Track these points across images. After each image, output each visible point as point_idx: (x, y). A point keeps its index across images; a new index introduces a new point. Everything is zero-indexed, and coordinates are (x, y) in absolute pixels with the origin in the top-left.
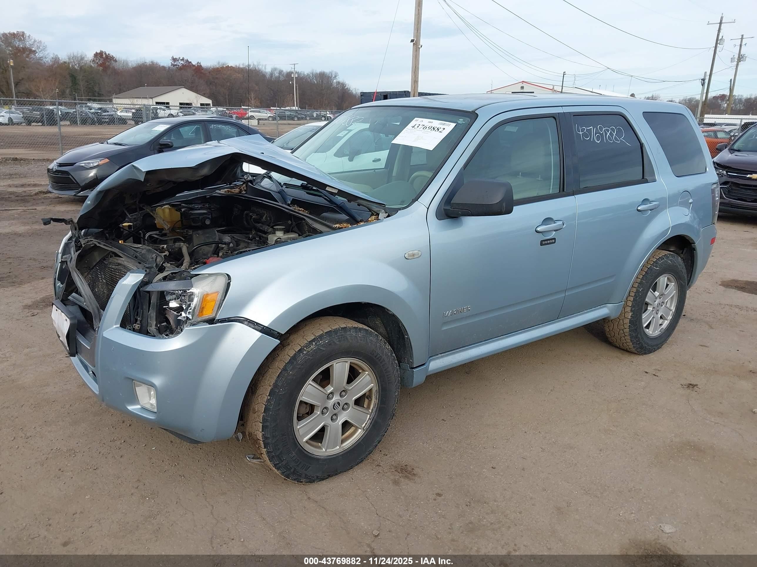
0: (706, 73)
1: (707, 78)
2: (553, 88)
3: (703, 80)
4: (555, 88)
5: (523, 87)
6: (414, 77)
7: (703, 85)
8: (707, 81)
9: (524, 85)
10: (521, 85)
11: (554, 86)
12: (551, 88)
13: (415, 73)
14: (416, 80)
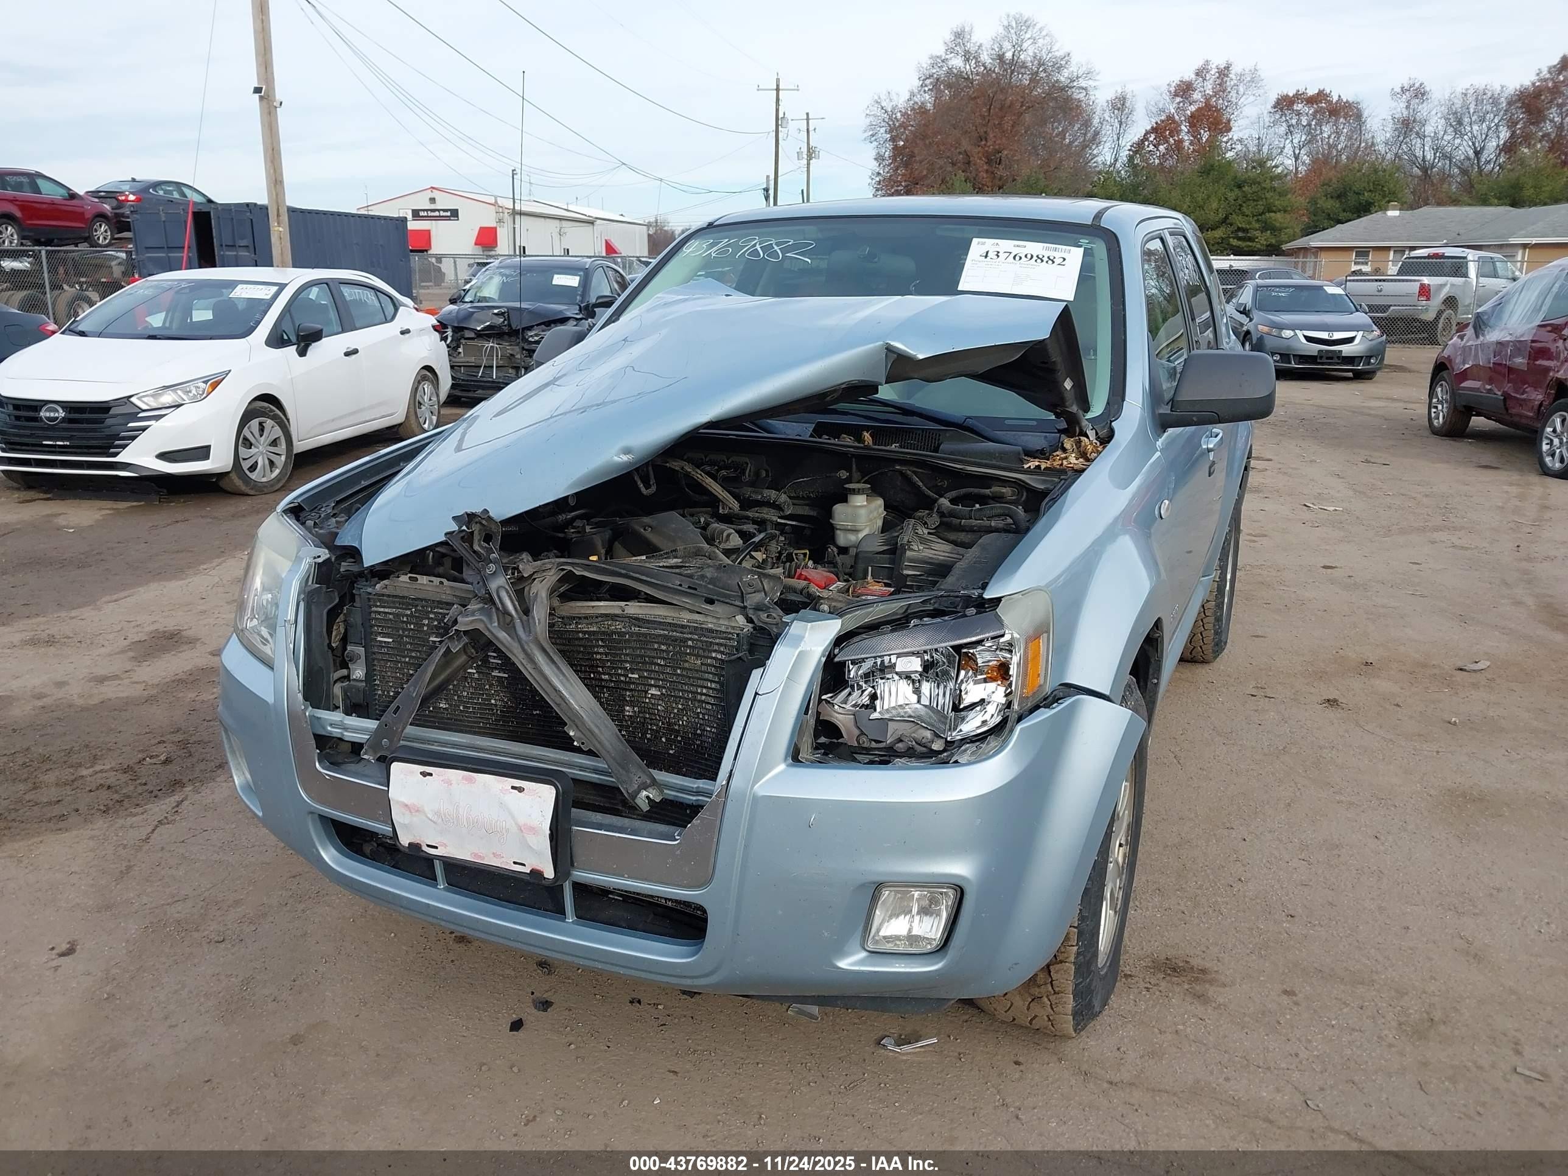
0: (768, 177)
1: (772, 183)
2: (496, 202)
3: (767, 190)
4: (500, 201)
5: (434, 199)
6: (272, 171)
7: (767, 198)
8: (771, 192)
9: (436, 194)
10: (429, 194)
11: (496, 197)
12: (493, 201)
13: (272, 162)
14: (279, 179)
